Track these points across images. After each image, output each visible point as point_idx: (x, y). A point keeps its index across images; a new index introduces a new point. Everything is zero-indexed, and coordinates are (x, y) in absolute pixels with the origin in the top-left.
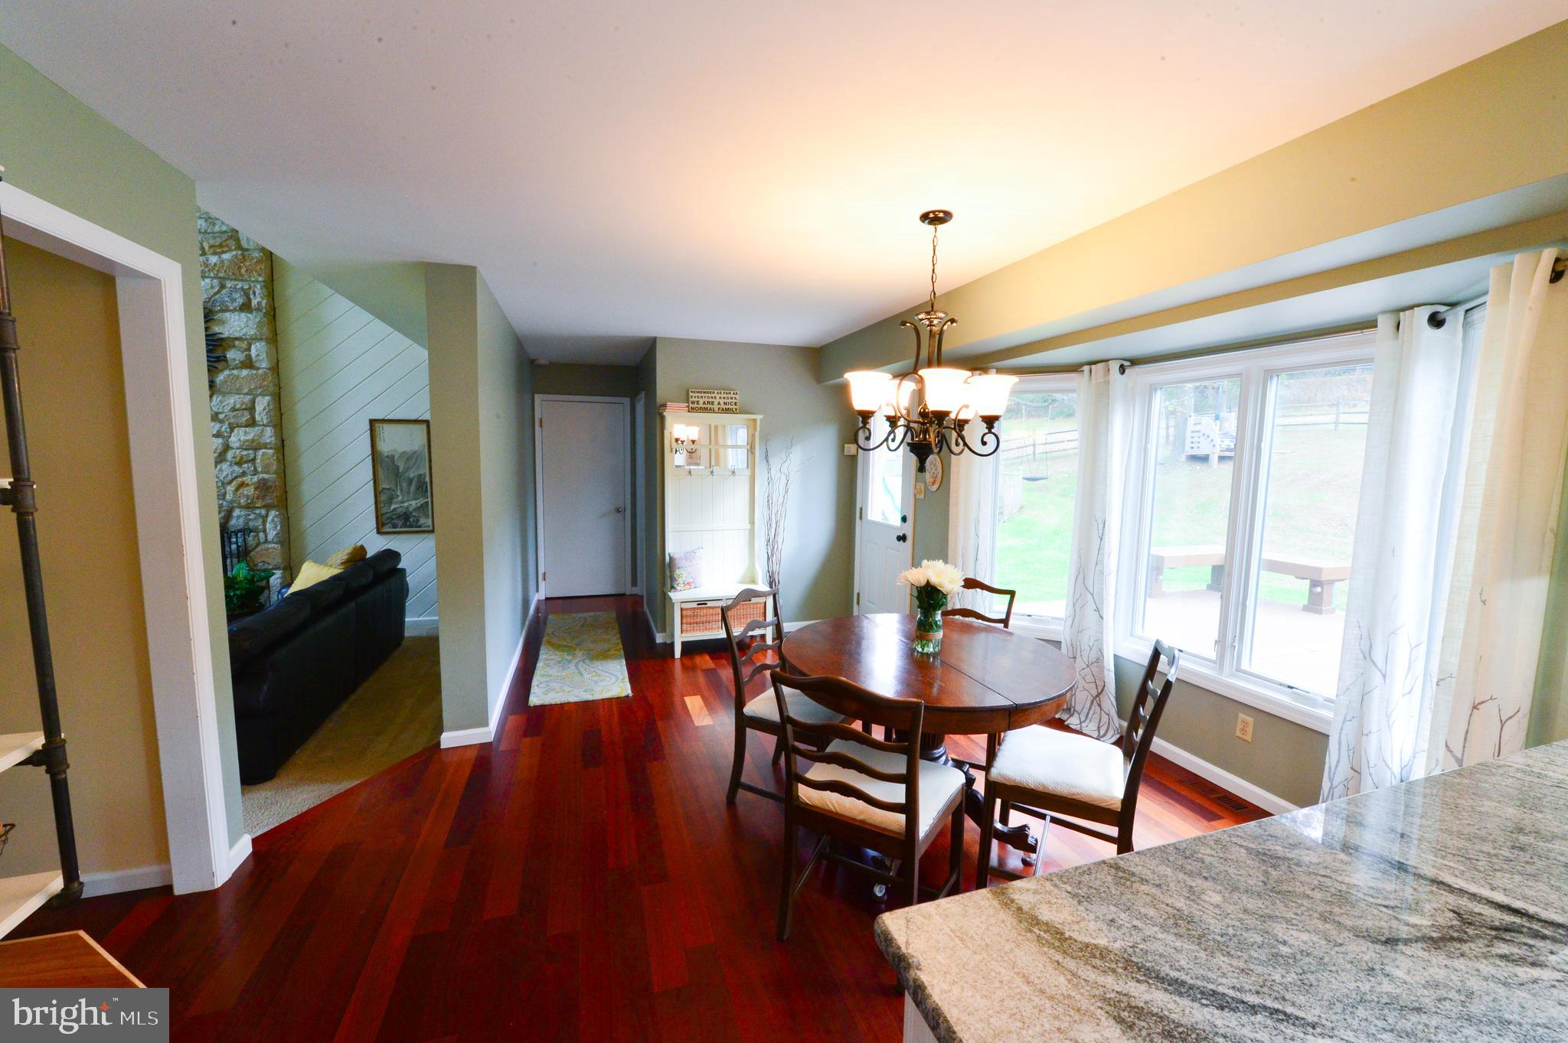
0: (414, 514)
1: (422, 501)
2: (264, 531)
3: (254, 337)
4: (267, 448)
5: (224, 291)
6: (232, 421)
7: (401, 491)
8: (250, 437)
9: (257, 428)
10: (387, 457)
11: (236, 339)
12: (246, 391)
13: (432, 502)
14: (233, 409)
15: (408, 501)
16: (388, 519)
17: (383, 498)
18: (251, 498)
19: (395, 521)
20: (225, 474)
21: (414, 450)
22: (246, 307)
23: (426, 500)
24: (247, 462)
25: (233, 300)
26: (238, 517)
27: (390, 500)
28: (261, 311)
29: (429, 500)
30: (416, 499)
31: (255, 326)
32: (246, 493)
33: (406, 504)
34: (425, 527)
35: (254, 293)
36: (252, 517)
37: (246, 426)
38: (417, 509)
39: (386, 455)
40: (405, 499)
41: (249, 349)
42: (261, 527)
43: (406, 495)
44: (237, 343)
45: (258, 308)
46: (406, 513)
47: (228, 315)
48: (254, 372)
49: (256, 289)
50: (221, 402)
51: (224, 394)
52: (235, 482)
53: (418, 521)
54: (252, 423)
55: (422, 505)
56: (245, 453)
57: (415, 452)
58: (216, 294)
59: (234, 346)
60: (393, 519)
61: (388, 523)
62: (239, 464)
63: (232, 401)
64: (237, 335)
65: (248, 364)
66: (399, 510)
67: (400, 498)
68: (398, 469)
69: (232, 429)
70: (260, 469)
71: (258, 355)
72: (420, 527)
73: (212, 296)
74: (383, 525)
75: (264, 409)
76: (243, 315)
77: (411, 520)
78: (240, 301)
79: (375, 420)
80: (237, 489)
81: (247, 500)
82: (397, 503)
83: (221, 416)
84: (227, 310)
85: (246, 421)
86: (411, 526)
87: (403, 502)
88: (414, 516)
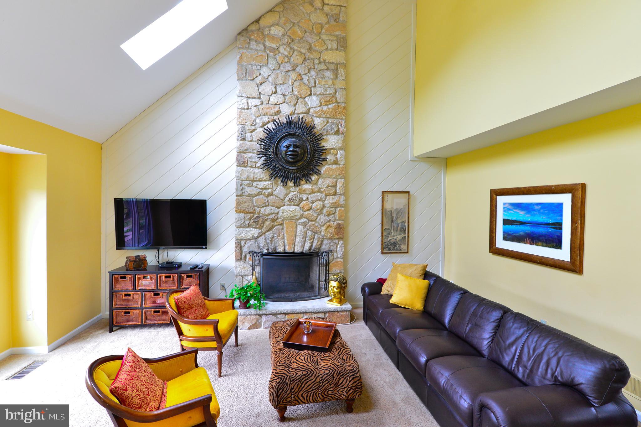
0: (398, 243)
1: (403, 236)
2: (336, 252)
3: (340, 148)
4: (341, 207)
5: (328, 124)
6: (327, 192)
7: (394, 230)
8: (335, 201)
9: (337, 196)
10: (389, 211)
11: (332, 149)
12: (334, 177)
13: (408, 237)
14: (328, 186)
15: (396, 235)
16: (386, 246)
17: (385, 234)
18: (333, 234)
19: (390, 247)
20: (322, 220)
21: (401, 208)
22: (337, 133)
23: (405, 235)
24: (332, 214)
25: (332, 129)
26: (326, 244)
27: (388, 235)
28: (343, 134)
29: (407, 235)
30: (400, 235)
31: (342, 142)
32: (330, 231)
33: (395, 238)
34: (403, 250)
35: (341, 125)
36: (332, 244)
37: (332, 195)
38: (400, 240)
39: (388, 210)
40: (395, 235)
41: (336, 155)
42: (335, 250)
43: (396, 232)
44: (332, 151)
45: (342, 133)
46: (395, 242)
47: (329, 136)
48: (339, 166)
49: (342, 123)
50: (323, 182)
51: (324, 178)
52: (325, 225)
53: (400, 246)
54: (335, 194)
55: (403, 238)
56: (332, 209)
57: (402, 209)
58: (324, 126)
59: (330, 153)
60: (389, 246)
61: (386, 248)
62: (328, 215)
63: (328, 182)
64: (333, 147)
65: (336, 162)
66: (392, 241)
67: (393, 234)
68: (393, 218)
69: (326, 196)
70: (337, 218)
71: (341, 158)
72: (401, 250)
73: (323, 127)
74: (385, 248)
75: (342, 186)
76: (335, 136)
77: (397, 246)
78: (336, 129)
79: (385, 192)
80: (327, 229)
81: (331, 235)
82: (391, 237)
83: (322, 190)
84: (329, 134)
85: (333, 192)
86: (397, 250)
87: (394, 236)
88: (399, 244)
